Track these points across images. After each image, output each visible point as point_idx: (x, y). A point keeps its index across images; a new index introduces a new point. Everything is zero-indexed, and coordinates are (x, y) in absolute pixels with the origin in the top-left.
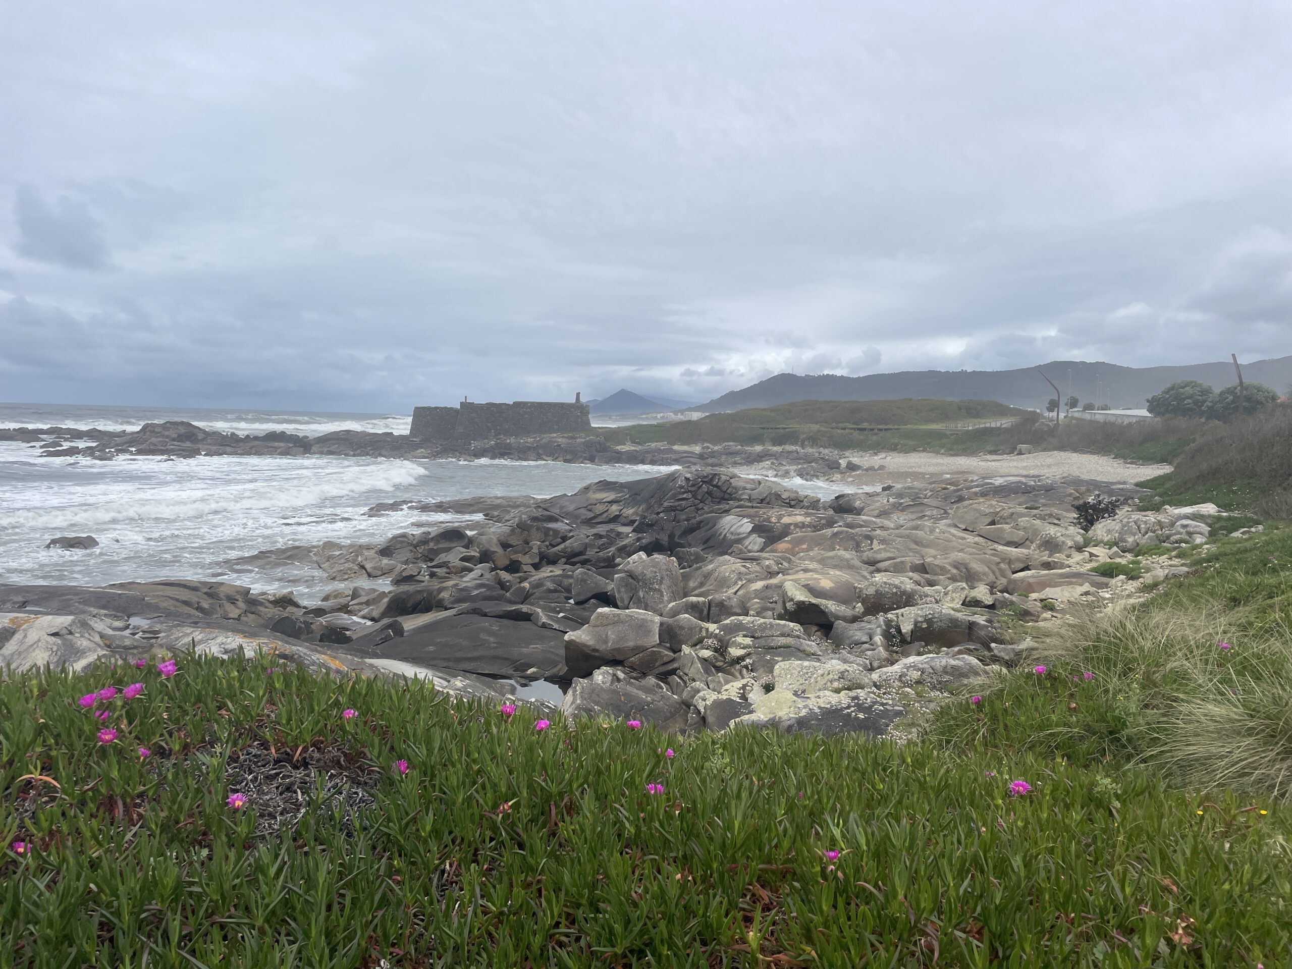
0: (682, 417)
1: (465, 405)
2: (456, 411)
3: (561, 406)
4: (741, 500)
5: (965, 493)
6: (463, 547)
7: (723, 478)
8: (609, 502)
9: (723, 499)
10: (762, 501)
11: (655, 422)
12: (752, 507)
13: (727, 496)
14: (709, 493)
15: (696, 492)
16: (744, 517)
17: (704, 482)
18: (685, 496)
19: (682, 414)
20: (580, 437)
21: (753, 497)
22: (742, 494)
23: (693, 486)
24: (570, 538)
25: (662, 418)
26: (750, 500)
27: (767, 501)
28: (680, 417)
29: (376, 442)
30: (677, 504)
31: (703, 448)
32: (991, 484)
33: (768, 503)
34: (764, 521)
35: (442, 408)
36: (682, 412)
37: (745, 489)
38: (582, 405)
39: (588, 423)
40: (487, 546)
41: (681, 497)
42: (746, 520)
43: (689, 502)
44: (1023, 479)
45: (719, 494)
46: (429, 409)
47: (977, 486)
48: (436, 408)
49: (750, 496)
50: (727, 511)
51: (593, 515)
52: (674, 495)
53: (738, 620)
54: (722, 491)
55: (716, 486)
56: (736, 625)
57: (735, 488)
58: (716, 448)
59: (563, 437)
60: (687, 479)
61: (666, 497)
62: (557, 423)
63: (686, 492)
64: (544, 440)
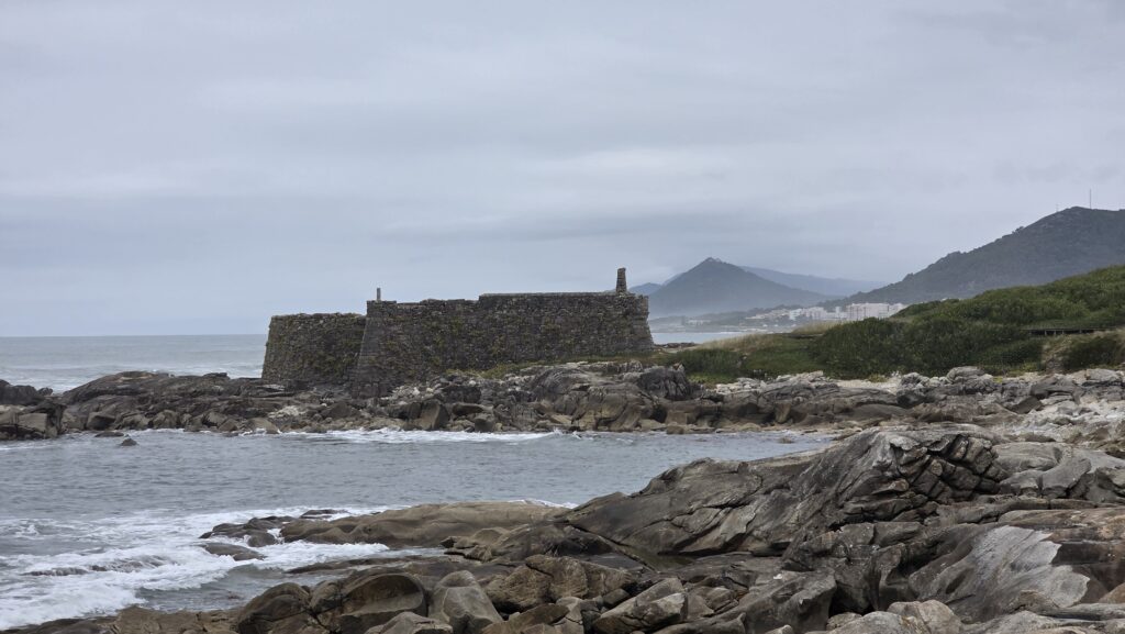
0: (843, 315)
1: (378, 308)
2: (361, 322)
3: (586, 300)
4: (1022, 491)
6: (415, 611)
7: (977, 443)
8: (721, 507)
9: (979, 490)
10: (1068, 492)
11: (789, 329)
12: (1049, 507)
13: (986, 484)
14: (947, 478)
15: (917, 476)
16: (1035, 526)
17: (934, 454)
18: (892, 486)
19: (844, 310)
20: (629, 369)
21: (1048, 484)
22: (1021, 479)
23: (909, 463)
24: (645, 587)
25: (800, 318)
26: (1040, 491)
27: (1079, 492)
28: (840, 316)
29: (196, 394)
30: (874, 505)
31: (905, 382)
33: (1083, 496)
34: (1083, 536)
35: (329, 317)
36: (844, 303)
37: (1027, 466)
38: (631, 298)
39: (646, 337)
40: (467, 609)
41: (884, 488)
42: (1041, 535)
43: (903, 500)
45: (972, 481)
46: (303, 319)
48: (318, 317)
49: (1040, 481)
50: (992, 518)
51: (686, 536)
52: (870, 485)
54: (975, 473)
55: (962, 462)
57: (1005, 465)
59: (593, 370)
60: (896, 449)
61: (850, 491)
62: (578, 339)
63: (894, 478)
64: (551, 377)
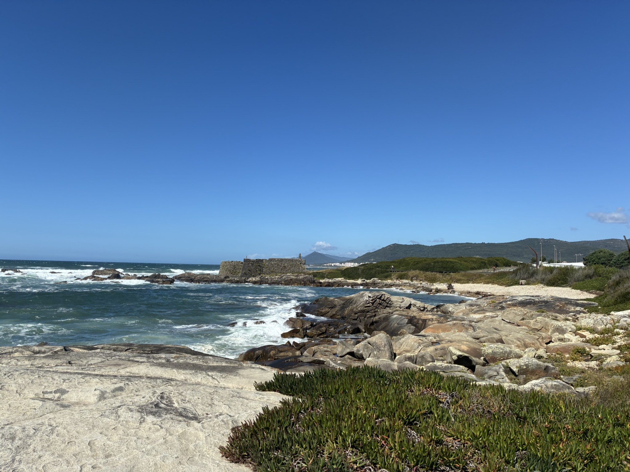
1: (246, 260)
2: (242, 263)
3: (292, 260)
4: (396, 307)
5: (504, 304)
7: (386, 296)
8: (329, 308)
9: (387, 306)
10: (407, 308)
13: (389, 305)
14: (380, 304)
15: (374, 303)
16: (402, 315)
17: (377, 298)
18: (368, 305)
20: (301, 276)
21: (402, 306)
22: (396, 305)
23: (372, 300)
26: (400, 307)
27: (409, 308)
29: (203, 278)
30: (364, 309)
32: (516, 300)
36: (344, 263)
37: (398, 301)
42: (404, 317)
44: (532, 298)
45: (386, 304)
47: (510, 301)
49: (400, 305)
52: (364, 305)
53: (434, 364)
55: (383, 300)
56: (433, 367)
57: (392, 301)
58: (368, 281)
59: (293, 275)
60: (370, 297)
61: (359, 306)
62: (290, 268)
63: (369, 303)
64: (284, 277)
